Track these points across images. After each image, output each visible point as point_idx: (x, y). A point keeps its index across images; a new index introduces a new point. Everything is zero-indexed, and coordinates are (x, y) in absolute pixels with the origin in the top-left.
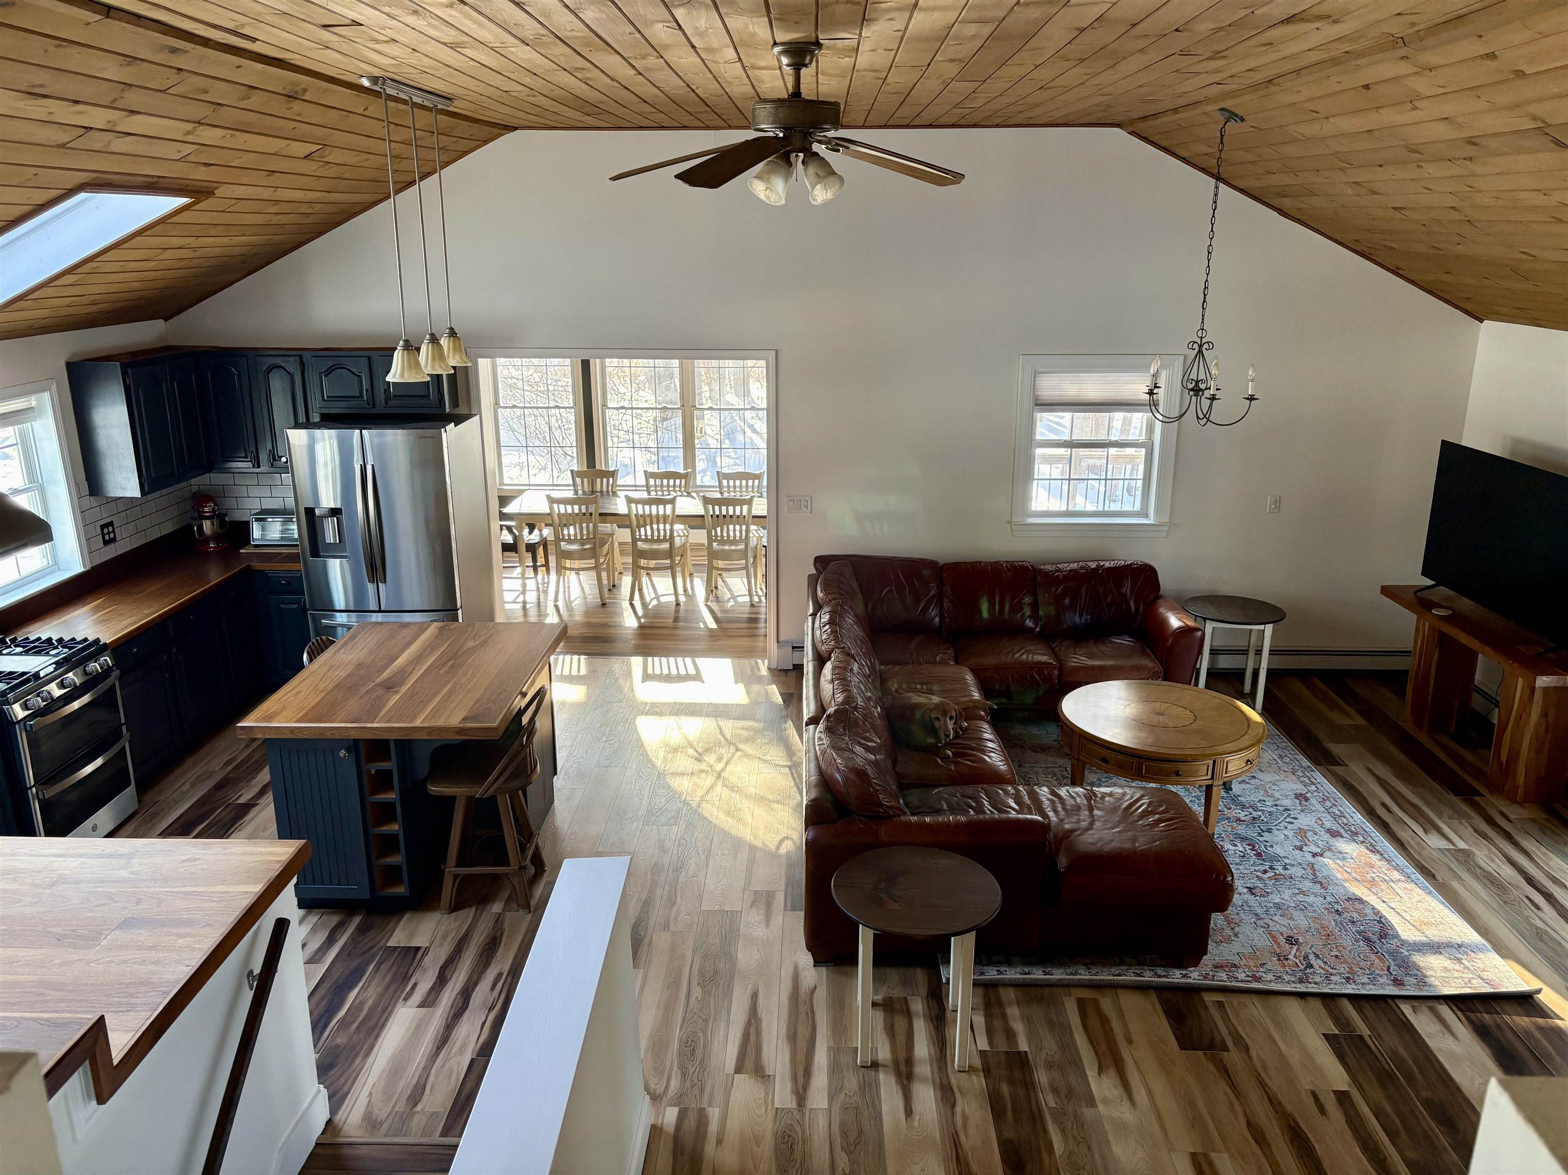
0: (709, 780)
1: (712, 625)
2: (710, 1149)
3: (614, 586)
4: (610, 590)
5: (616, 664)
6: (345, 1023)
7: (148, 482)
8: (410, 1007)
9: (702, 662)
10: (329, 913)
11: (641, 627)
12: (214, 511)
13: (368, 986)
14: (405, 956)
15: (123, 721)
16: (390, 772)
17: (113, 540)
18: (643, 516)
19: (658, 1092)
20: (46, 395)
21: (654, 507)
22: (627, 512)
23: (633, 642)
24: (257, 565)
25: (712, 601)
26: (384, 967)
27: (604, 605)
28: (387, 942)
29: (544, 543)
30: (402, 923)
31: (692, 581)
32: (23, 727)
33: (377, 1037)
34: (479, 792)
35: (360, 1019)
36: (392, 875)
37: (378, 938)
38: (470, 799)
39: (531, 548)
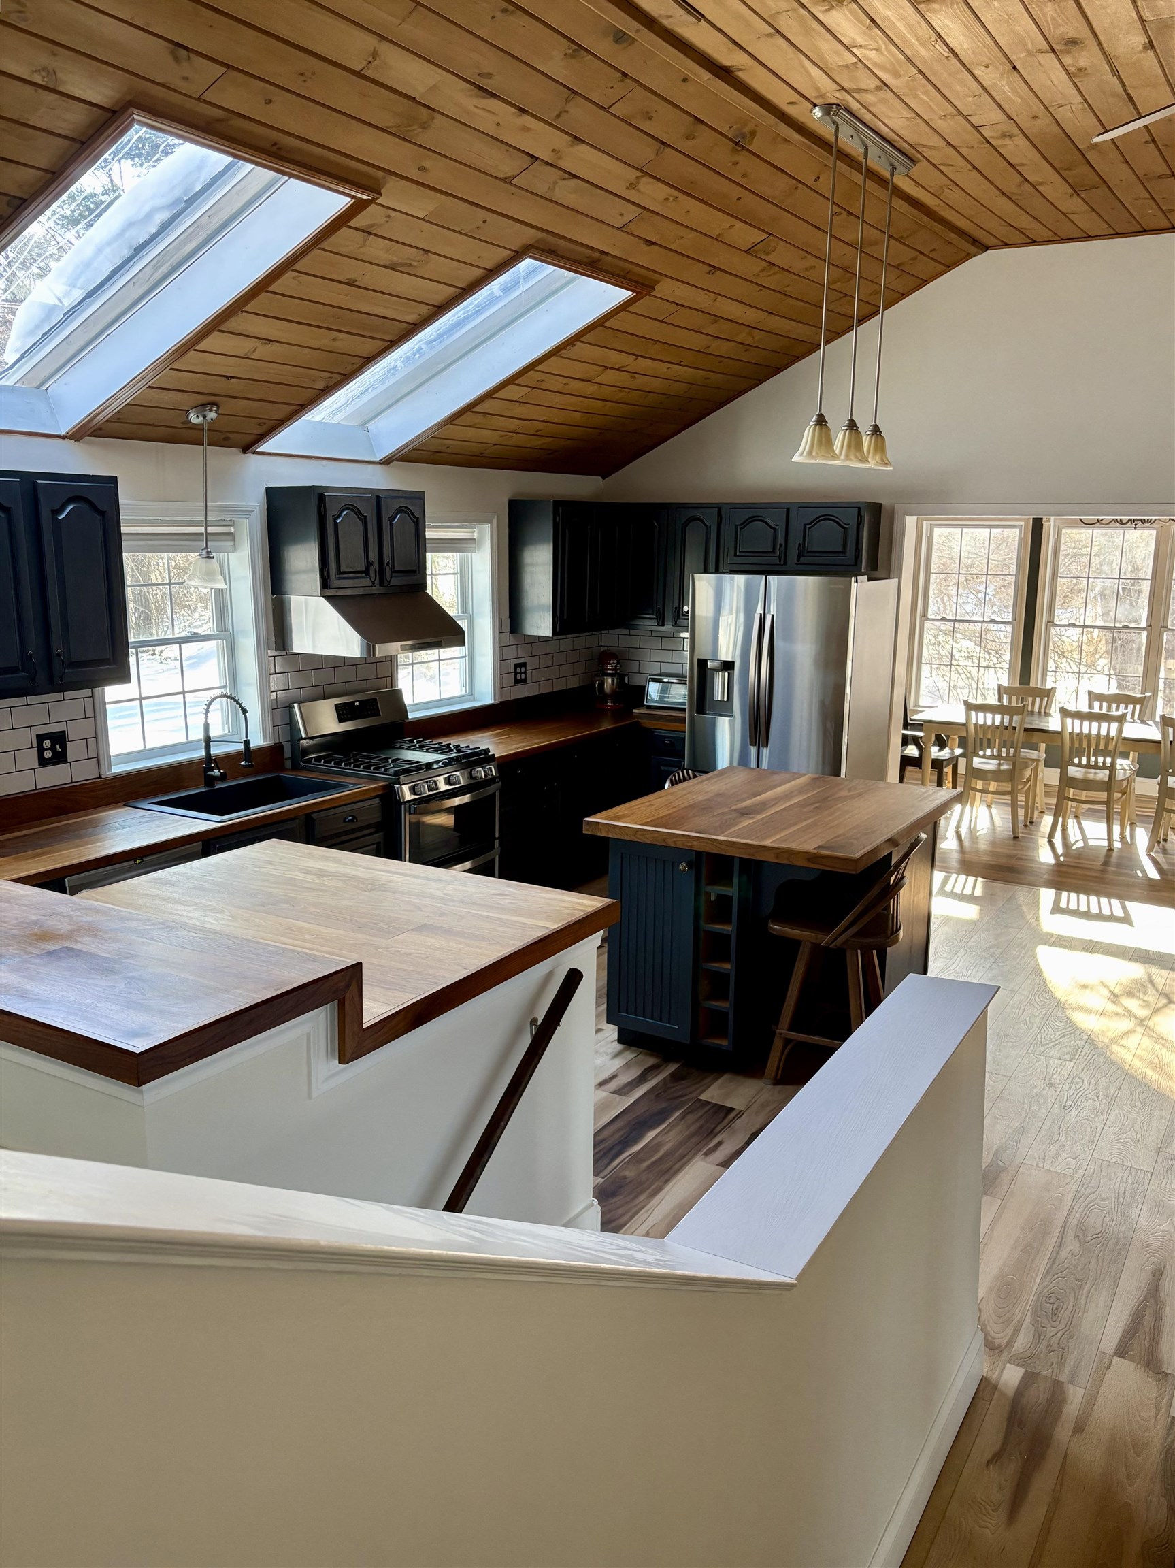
0: (1127, 1024)
1: (1153, 874)
2: (1063, 1433)
3: (1031, 823)
4: (1025, 826)
5: (1021, 894)
6: (636, 1159)
7: (562, 625)
8: (710, 1163)
9: (1133, 907)
10: (646, 1054)
11: (1058, 864)
12: (616, 669)
13: (670, 1130)
14: (716, 1112)
15: (497, 836)
16: (731, 897)
17: (523, 681)
18: (1080, 735)
19: (997, 1342)
20: (487, 527)
21: (1095, 725)
22: (1059, 729)
23: (1045, 877)
24: (646, 723)
25: (1156, 852)
26: (691, 1118)
27: (1016, 838)
28: (699, 1095)
29: (954, 762)
30: (720, 1081)
31: (1132, 831)
32: (407, 809)
33: (667, 1182)
34: (825, 940)
35: (653, 1159)
36: (717, 1023)
37: (691, 1089)
38: (816, 947)
39: (938, 764)
